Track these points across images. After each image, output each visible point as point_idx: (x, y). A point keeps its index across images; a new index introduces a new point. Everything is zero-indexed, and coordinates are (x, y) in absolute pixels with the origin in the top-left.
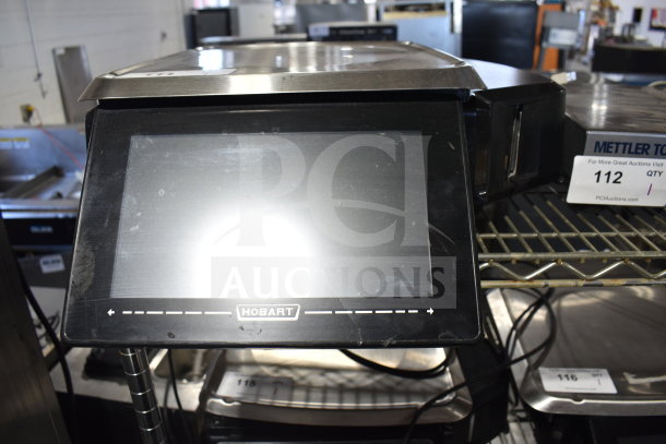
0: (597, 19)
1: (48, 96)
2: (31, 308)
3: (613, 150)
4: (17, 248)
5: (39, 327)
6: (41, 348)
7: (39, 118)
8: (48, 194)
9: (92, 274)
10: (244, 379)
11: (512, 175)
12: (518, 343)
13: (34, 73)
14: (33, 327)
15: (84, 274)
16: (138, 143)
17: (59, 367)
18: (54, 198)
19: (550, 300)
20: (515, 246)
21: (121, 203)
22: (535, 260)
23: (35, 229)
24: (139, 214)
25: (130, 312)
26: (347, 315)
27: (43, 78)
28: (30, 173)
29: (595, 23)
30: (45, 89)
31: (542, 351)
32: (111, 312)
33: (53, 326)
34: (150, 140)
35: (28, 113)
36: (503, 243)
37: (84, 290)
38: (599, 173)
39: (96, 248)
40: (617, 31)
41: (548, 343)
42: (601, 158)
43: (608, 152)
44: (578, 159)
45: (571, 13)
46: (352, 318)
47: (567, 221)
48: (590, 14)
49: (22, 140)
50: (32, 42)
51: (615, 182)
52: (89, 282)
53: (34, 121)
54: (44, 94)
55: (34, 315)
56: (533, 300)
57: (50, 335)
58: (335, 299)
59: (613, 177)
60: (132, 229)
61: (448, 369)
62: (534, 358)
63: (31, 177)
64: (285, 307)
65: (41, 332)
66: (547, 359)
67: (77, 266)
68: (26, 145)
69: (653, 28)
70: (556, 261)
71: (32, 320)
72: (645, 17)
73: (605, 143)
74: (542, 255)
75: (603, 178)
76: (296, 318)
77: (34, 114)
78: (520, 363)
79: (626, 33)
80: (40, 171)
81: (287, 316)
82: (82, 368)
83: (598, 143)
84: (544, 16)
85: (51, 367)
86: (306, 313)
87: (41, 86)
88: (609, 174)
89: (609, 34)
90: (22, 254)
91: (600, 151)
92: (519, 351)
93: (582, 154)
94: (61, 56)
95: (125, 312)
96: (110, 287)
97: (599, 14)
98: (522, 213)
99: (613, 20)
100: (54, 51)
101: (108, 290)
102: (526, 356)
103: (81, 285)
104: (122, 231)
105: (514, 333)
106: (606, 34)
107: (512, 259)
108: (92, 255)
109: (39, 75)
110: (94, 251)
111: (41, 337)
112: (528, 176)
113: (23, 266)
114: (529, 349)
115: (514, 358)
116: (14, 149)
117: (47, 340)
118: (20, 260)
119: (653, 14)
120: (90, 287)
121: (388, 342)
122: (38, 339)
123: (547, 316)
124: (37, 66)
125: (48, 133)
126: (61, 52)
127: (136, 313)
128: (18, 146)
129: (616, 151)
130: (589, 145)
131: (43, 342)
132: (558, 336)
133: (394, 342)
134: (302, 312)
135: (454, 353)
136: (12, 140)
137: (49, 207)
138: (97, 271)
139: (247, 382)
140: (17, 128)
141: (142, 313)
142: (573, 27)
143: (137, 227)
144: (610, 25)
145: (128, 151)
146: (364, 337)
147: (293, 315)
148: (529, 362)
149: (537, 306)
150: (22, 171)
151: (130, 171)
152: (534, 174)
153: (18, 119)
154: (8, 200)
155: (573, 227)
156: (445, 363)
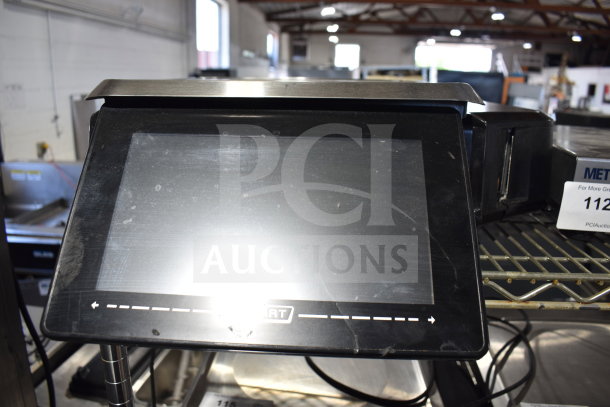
0: (555, 92)
1: (62, 136)
2: (24, 324)
3: (603, 176)
4: (18, 270)
5: (30, 343)
6: (30, 364)
7: (52, 154)
8: (53, 223)
9: (80, 265)
10: (224, 400)
11: (502, 198)
12: (498, 377)
13: (51, 115)
14: (23, 343)
15: (72, 264)
16: (138, 140)
17: (44, 384)
18: (57, 226)
19: (528, 337)
20: (509, 266)
21: (116, 196)
22: (531, 279)
23: (37, 254)
24: (133, 208)
25: (115, 306)
26: (343, 320)
27: (60, 121)
28: (38, 203)
29: (554, 96)
30: (60, 129)
31: (523, 385)
32: (95, 305)
33: (44, 344)
34: (151, 137)
35: (43, 149)
36: (497, 264)
37: (69, 280)
38: (589, 199)
39: (87, 239)
40: (574, 103)
41: (528, 378)
42: (591, 185)
43: (598, 178)
44: (568, 185)
45: (533, 86)
46: (348, 324)
47: (557, 247)
48: (549, 88)
49: (34, 172)
50: (53, 89)
51: (605, 209)
52: (76, 273)
53: (48, 156)
54: (59, 134)
55: (26, 331)
56: (512, 337)
57: (40, 352)
58: (331, 303)
59: (603, 204)
60: (125, 222)
61: (429, 400)
62: (515, 393)
63: (38, 207)
64: (278, 309)
65: (31, 348)
66: (528, 394)
67: (64, 256)
68: (38, 178)
69: (606, 101)
70: (552, 281)
71: (23, 336)
72: (599, 92)
73: (594, 170)
74: (537, 275)
75: (593, 204)
76: (289, 321)
77: (48, 152)
78: (502, 397)
79: (582, 105)
80: (48, 202)
81: (280, 318)
82: (67, 386)
83: (587, 170)
84: (509, 86)
85: (37, 384)
86: (300, 316)
87: (57, 127)
88: (599, 200)
89: (567, 105)
90: (23, 276)
91: (590, 177)
92: (499, 386)
93: (572, 179)
94: (77, 103)
95: (109, 306)
96: (96, 279)
97: (557, 88)
98: (510, 238)
99: (570, 93)
100: (71, 97)
101: (94, 281)
102: (507, 390)
103: (67, 275)
104: (115, 223)
105: (494, 368)
106: (564, 104)
107: (507, 278)
108: (82, 246)
109: (56, 118)
110: (84, 242)
111: (31, 353)
112: (519, 200)
113: (22, 288)
114: (510, 384)
115: (494, 392)
116: (26, 181)
117: (37, 356)
118: (20, 282)
119: (606, 89)
120: (76, 278)
121: (386, 351)
122: (27, 355)
123: (525, 353)
124: (55, 109)
125: (58, 168)
126: (77, 98)
127: (121, 307)
128: (30, 178)
129: (606, 178)
130: (579, 171)
131: (32, 358)
132: (538, 372)
133: (393, 351)
134: (296, 315)
135: (435, 385)
136: (26, 172)
137: (52, 234)
138: (85, 261)
139: (227, 403)
140: (32, 161)
141: (128, 307)
142: (535, 97)
143: (131, 220)
144: (568, 98)
145: (128, 147)
146: (360, 345)
147: (286, 317)
148: (510, 396)
149: (514, 343)
150: (31, 201)
151: (128, 165)
152: (525, 199)
153: (33, 154)
154: (16, 226)
155: (564, 252)
156: (427, 394)
